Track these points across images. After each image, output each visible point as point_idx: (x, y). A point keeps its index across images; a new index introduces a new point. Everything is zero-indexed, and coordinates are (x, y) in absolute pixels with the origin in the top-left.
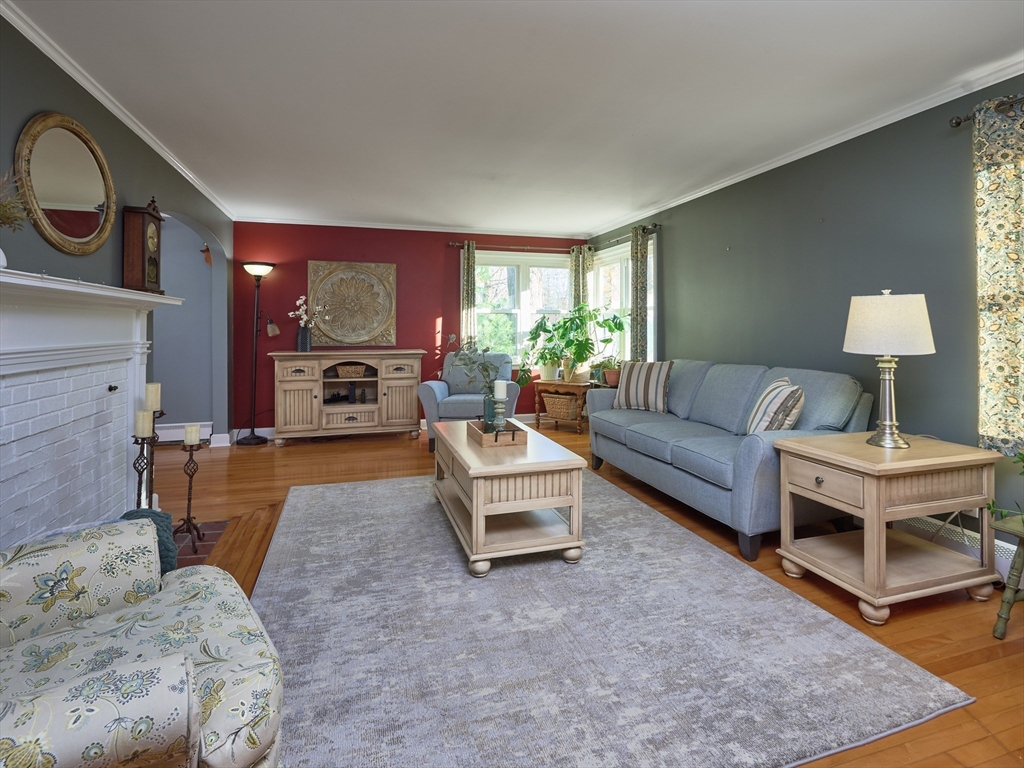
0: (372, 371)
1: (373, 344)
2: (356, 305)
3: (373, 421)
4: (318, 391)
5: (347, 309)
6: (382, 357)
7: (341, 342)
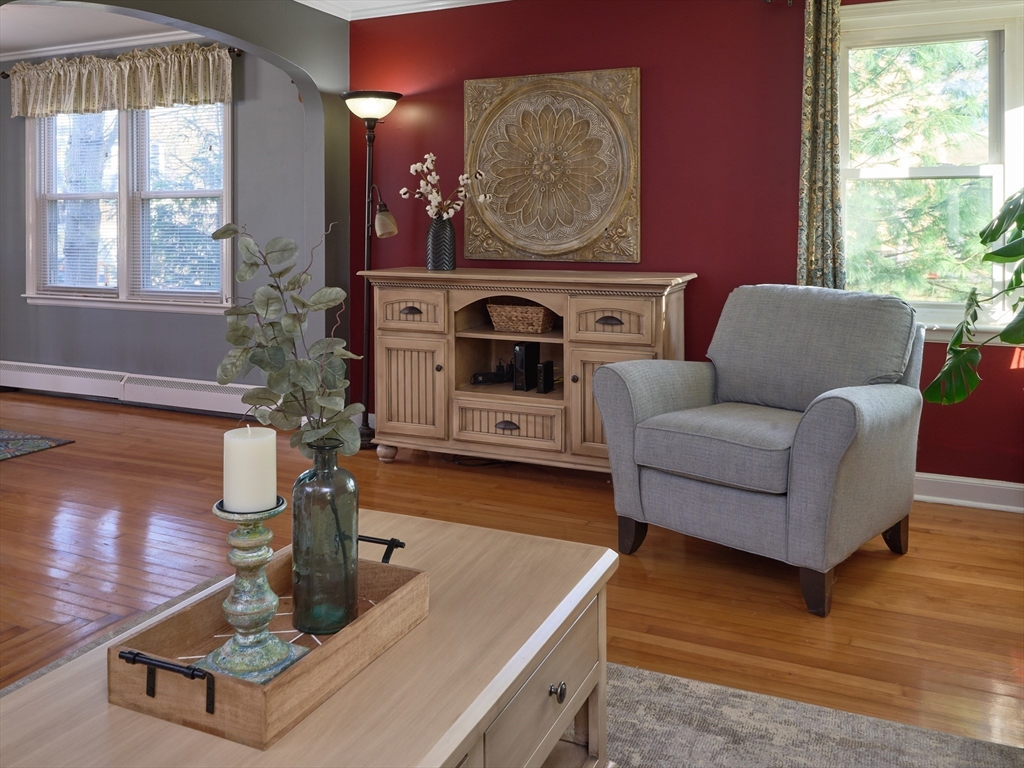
0: (554, 323)
1: (589, 257)
2: (552, 169)
3: (552, 438)
4: (445, 354)
5: (536, 179)
6: (574, 290)
7: (523, 250)
